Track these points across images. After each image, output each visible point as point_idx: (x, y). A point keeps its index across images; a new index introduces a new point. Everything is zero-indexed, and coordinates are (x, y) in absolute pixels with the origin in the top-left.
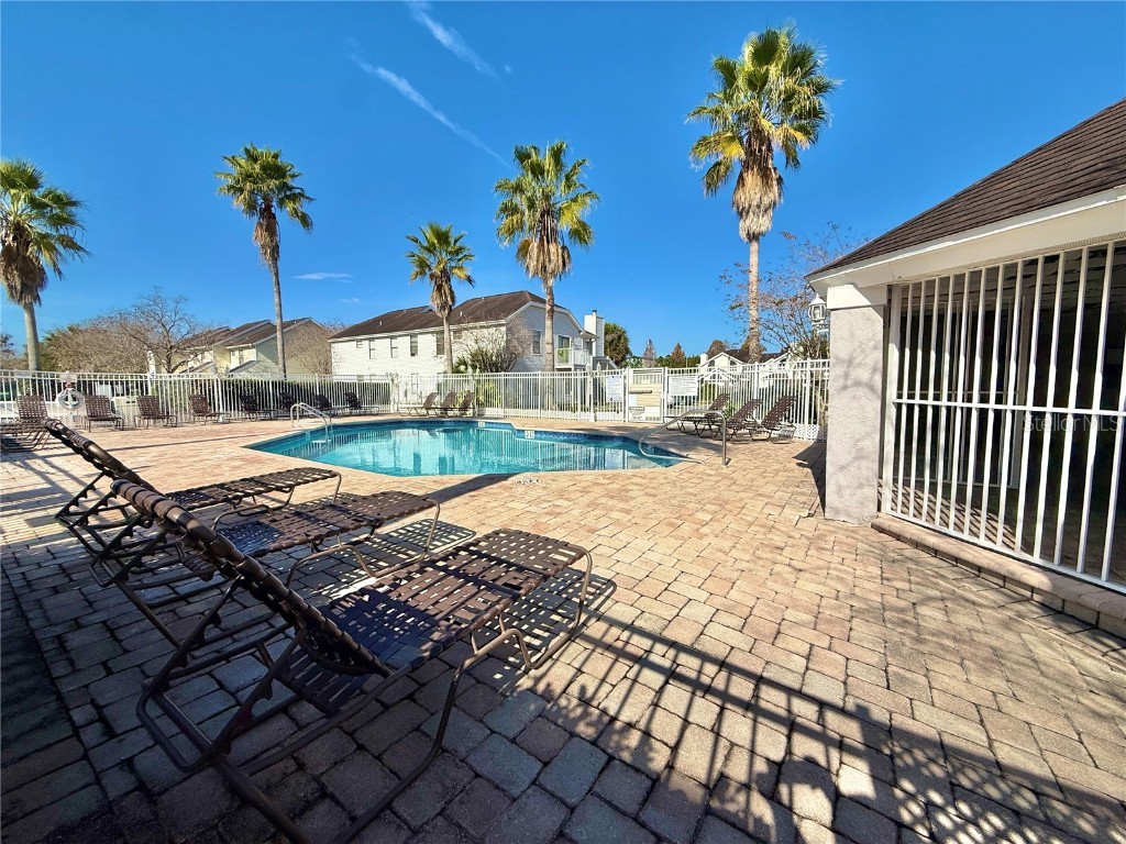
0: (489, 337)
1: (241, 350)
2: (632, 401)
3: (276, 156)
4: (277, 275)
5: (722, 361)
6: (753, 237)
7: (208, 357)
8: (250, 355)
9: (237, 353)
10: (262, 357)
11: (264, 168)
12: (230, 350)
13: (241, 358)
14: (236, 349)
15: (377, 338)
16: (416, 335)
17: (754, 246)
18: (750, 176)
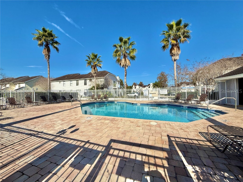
0: (101, 81)
1: (19, 84)
2: (150, 95)
3: (51, 31)
4: (49, 63)
5: (137, 87)
6: (175, 60)
7: (8, 86)
8: (23, 85)
9: (18, 85)
10: (27, 86)
11: (48, 34)
12: (15, 84)
13: (19, 86)
14: (18, 84)
15: (66, 81)
16: (78, 80)
17: (175, 62)
18: (175, 48)
